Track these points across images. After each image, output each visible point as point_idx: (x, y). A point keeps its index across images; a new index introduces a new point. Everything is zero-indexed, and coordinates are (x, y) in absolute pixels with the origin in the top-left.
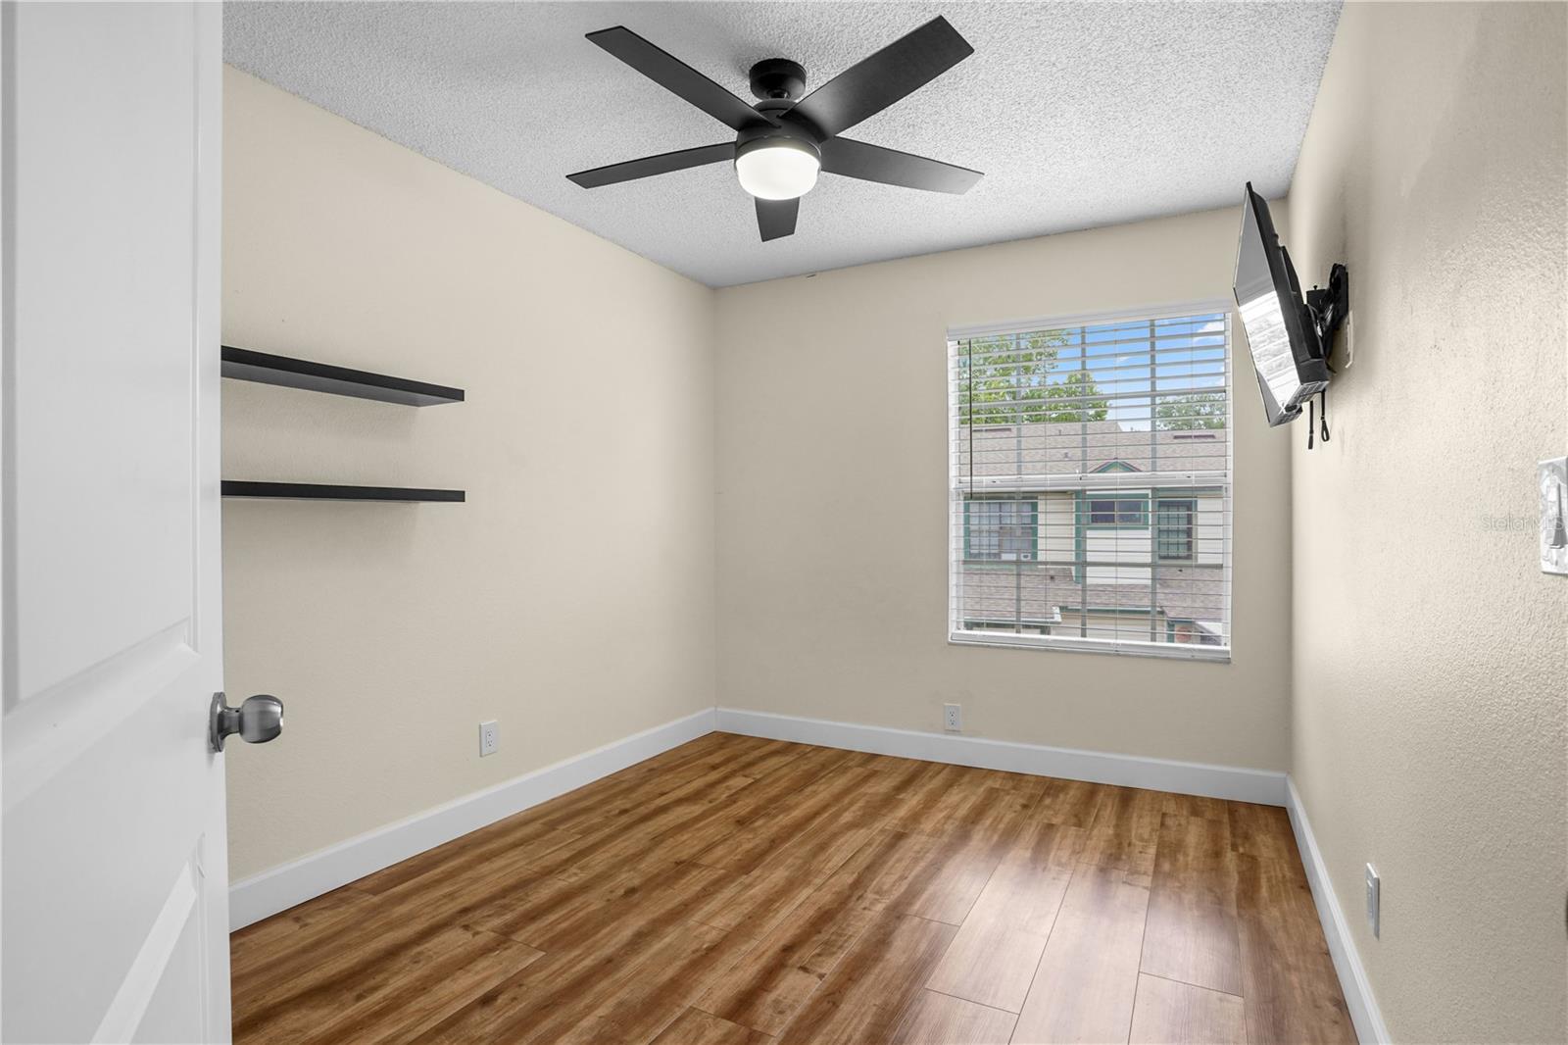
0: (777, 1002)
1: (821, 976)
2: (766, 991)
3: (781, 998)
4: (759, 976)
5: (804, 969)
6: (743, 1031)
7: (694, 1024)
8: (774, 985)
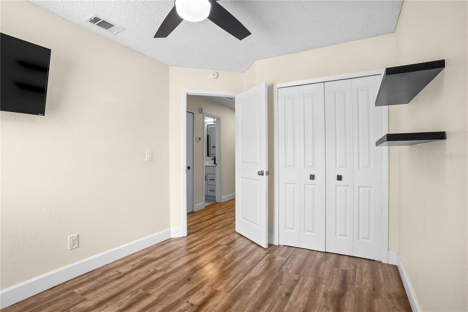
0: (204, 295)
1: (188, 302)
2: (206, 298)
3: (202, 296)
4: (208, 303)
5: (192, 305)
6: (213, 287)
7: (227, 289)
8: (203, 300)
